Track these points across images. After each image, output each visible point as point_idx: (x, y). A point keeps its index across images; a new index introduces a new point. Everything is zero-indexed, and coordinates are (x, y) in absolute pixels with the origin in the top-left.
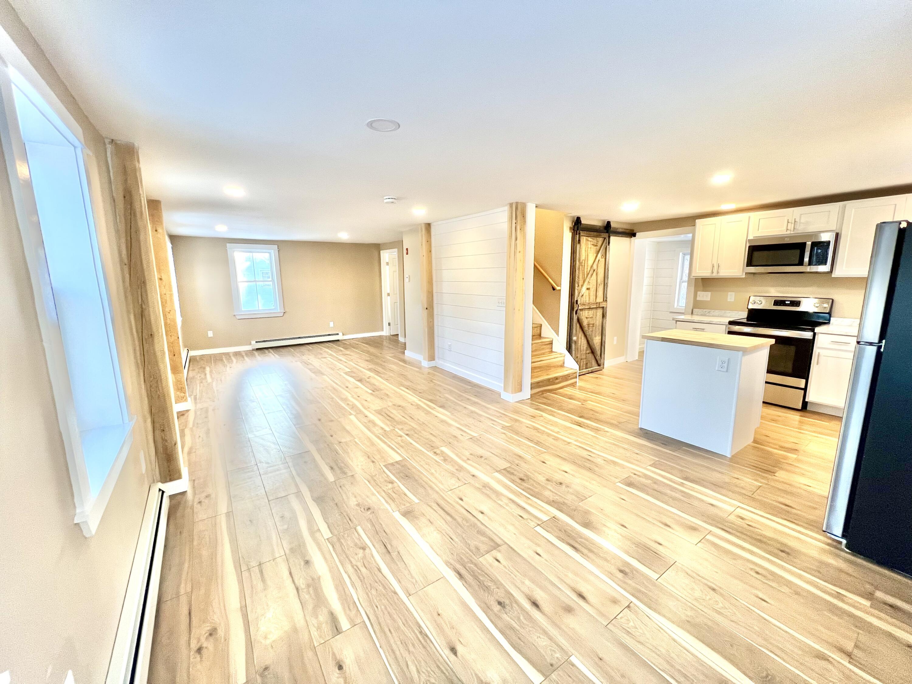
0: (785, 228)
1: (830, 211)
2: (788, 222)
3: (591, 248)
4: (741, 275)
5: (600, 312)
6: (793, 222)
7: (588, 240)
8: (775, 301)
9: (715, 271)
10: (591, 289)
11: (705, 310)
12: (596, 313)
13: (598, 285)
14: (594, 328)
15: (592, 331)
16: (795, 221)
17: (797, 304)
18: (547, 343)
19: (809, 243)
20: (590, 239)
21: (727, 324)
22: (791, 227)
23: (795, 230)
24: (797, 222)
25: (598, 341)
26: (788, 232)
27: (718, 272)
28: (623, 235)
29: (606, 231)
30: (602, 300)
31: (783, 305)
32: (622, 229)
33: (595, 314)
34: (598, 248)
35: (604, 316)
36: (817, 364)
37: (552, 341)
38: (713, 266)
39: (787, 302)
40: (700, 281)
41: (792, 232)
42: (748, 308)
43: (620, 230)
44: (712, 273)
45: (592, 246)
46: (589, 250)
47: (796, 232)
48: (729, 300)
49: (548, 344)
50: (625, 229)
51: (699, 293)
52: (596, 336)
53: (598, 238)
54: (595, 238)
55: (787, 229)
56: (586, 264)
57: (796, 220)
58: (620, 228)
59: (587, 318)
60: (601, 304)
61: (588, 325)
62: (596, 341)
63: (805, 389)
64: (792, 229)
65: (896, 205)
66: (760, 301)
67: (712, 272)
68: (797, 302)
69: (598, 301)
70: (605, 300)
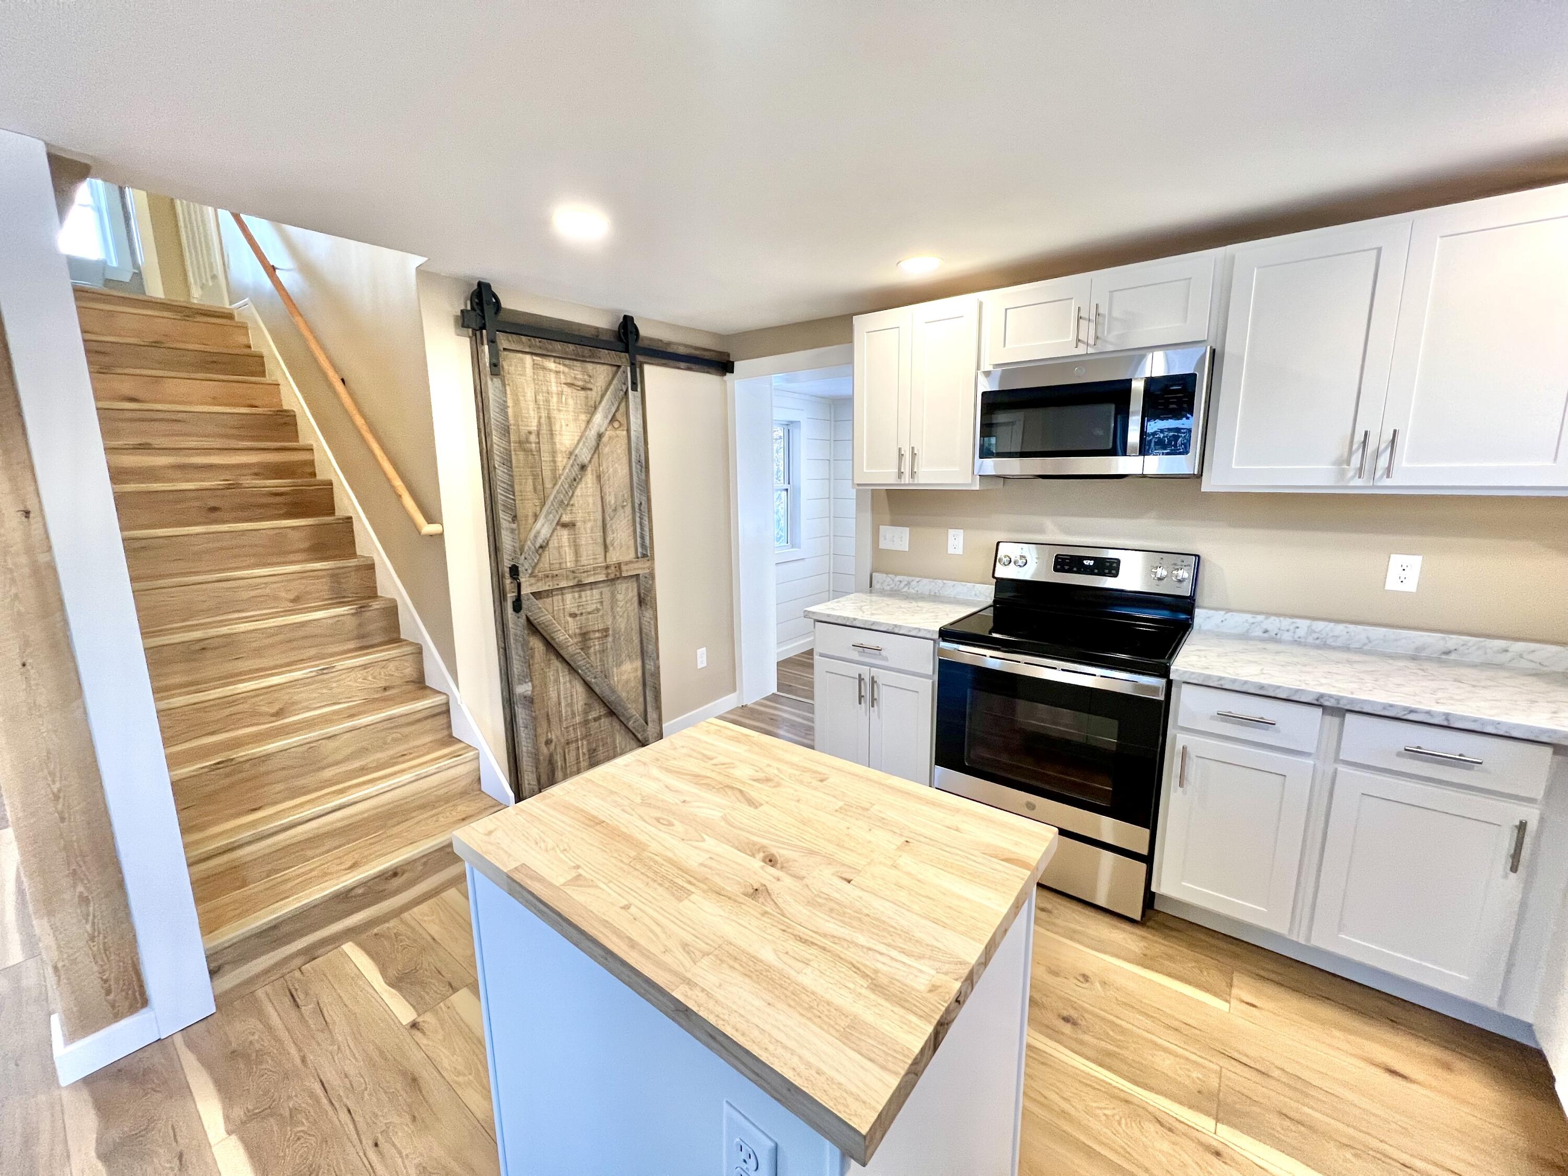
0: (1072, 337)
1: (1190, 279)
2: (1079, 318)
3: (560, 394)
4: (970, 482)
5: (626, 593)
6: (1093, 317)
7: (544, 368)
8: (1057, 557)
9: (906, 469)
10: (578, 524)
11: (899, 578)
12: (613, 595)
13: (609, 511)
14: (610, 639)
15: (603, 651)
16: (1098, 314)
17: (1110, 567)
18: (418, 716)
19: (1138, 386)
20: (551, 364)
21: (936, 636)
22: (1088, 331)
23: (1099, 342)
24: (1104, 316)
25: (632, 676)
26: (1082, 350)
27: (913, 474)
28: (693, 366)
29: (621, 346)
30: (632, 555)
31: (1078, 572)
32: (686, 346)
33: (607, 603)
34: (594, 395)
35: (645, 599)
36: (1181, 785)
37: (447, 704)
38: (901, 456)
39: (1086, 562)
40: (884, 495)
41: (1090, 351)
42: (993, 577)
43: (682, 351)
44: (900, 477)
45: (566, 389)
46: (554, 399)
47: (1101, 347)
48: (951, 551)
49: (426, 718)
50: (697, 348)
51: (882, 528)
52: (619, 665)
53: (590, 366)
54: (578, 364)
55: (1078, 340)
56: (545, 447)
57: (1101, 311)
58: (679, 344)
59: (574, 615)
60: (624, 568)
61: (584, 636)
62: (624, 677)
63: (1148, 859)
64: (1091, 342)
65: (1379, 250)
66: (1022, 557)
67: (900, 474)
68: (1112, 563)
69: (614, 557)
70: (645, 552)
